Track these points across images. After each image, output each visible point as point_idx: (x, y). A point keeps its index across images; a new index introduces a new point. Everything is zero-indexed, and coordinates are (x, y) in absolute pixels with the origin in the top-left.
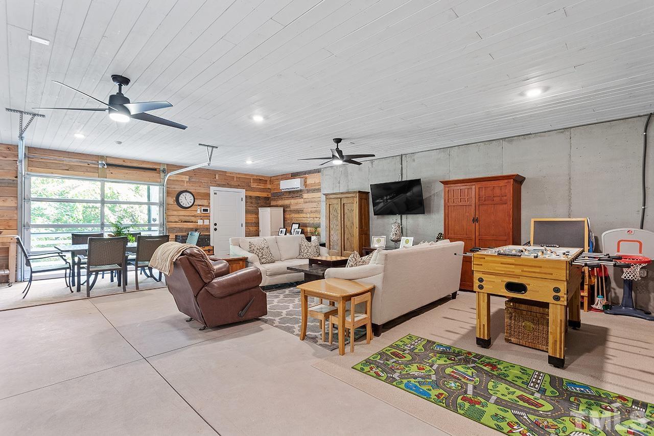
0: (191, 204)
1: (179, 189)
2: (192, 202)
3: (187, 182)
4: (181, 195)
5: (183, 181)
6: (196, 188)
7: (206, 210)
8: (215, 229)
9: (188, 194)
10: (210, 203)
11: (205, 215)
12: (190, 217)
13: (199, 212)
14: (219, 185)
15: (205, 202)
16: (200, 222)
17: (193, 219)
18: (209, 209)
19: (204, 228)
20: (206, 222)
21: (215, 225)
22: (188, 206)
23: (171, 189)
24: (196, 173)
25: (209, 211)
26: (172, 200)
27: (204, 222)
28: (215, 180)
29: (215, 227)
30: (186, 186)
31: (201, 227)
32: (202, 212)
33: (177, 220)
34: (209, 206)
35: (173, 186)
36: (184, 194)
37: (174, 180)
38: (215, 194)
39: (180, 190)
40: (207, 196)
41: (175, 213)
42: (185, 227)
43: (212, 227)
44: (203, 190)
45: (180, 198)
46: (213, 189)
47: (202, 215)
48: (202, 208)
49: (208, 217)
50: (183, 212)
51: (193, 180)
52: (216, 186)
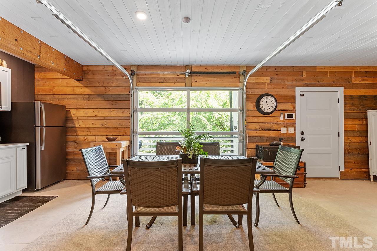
0: (272, 109)
1: (259, 92)
2: (274, 106)
3: (268, 84)
4: (262, 100)
5: (264, 84)
6: (279, 90)
7: (291, 116)
8: (303, 139)
9: (269, 97)
10: (295, 107)
11: (290, 121)
12: (272, 125)
13: (282, 118)
14: (307, 85)
15: (289, 106)
16: (283, 130)
17: (275, 126)
18: (294, 114)
19: (288, 138)
20: (291, 130)
21: (302, 133)
22: (269, 111)
23: (250, 93)
24: (278, 73)
25: (294, 117)
26: (251, 106)
27: (288, 130)
28: (302, 78)
29: (302, 136)
30: (267, 89)
31: (285, 136)
32: (286, 118)
33: (257, 128)
34: (294, 111)
35: (253, 90)
36: (265, 98)
37: (253, 83)
38: (302, 95)
39: (260, 94)
40: (292, 99)
41: (255, 120)
42: (266, 135)
43: (298, 137)
44: (287, 92)
45: (261, 103)
46: (298, 90)
47: (286, 121)
48: (286, 114)
49: (293, 125)
50: (263, 119)
51: (275, 81)
52: (303, 86)
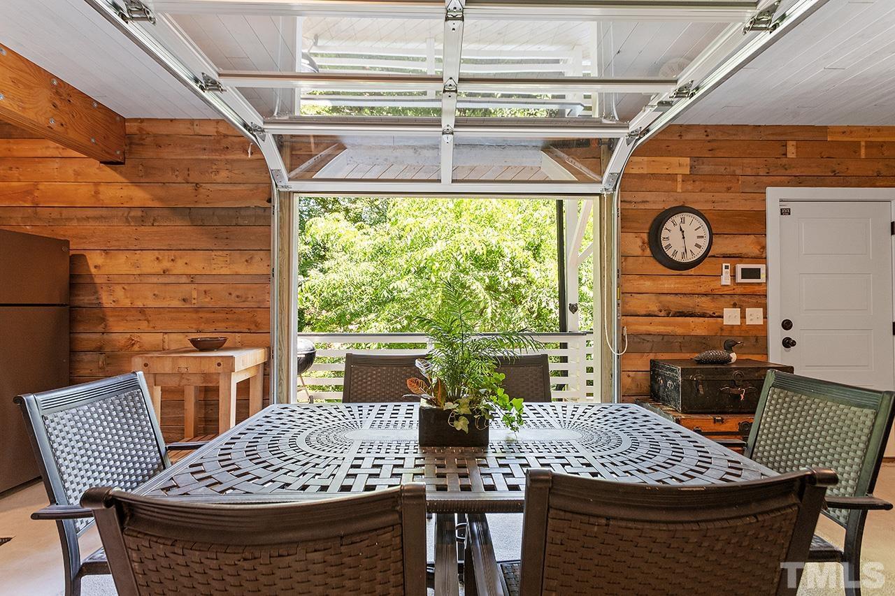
0: (699, 253)
1: (657, 202)
2: (704, 243)
3: (686, 178)
4: (669, 224)
5: (673, 177)
6: (718, 196)
7: (755, 273)
8: (788, 343)
9: (689, 217)
10: (764, 248)
11: (749, 290)
12: (698, 300)
13: (726, 279)
14: (799, 181)
15: (745, 244)
16: (731, 317)
17: (705, 304)
18: (762, 267)
19: (745, 338)
20: (754, 316)
21: (787, 325)
22: (690, 258)
23: (632, 206)
24: (714, 145)
25: (763, 276)
26: (636, 244)
27: (743, 317)
28: (784, 161)
29: (788, 334)
30: (680, 192)
31: (736, 333)
32: (739, 279)
33: (654, 308)
34: (762, 258)
35: (640, 196)
36: (677, 218)
37: (641, 176)
38: (785, 212)
39: (660, 206)
40: (755, 223)
41: (647, 285)
42: (679, 331)
43: (775, 335)
44: (738, 203)
45: (664, 234)
46: (774, 196)
47: (739, 290)
48: (739, 267)
49: (760, 299)
50: (671, 283)
51: (706, 169)
52: (788, 184)
